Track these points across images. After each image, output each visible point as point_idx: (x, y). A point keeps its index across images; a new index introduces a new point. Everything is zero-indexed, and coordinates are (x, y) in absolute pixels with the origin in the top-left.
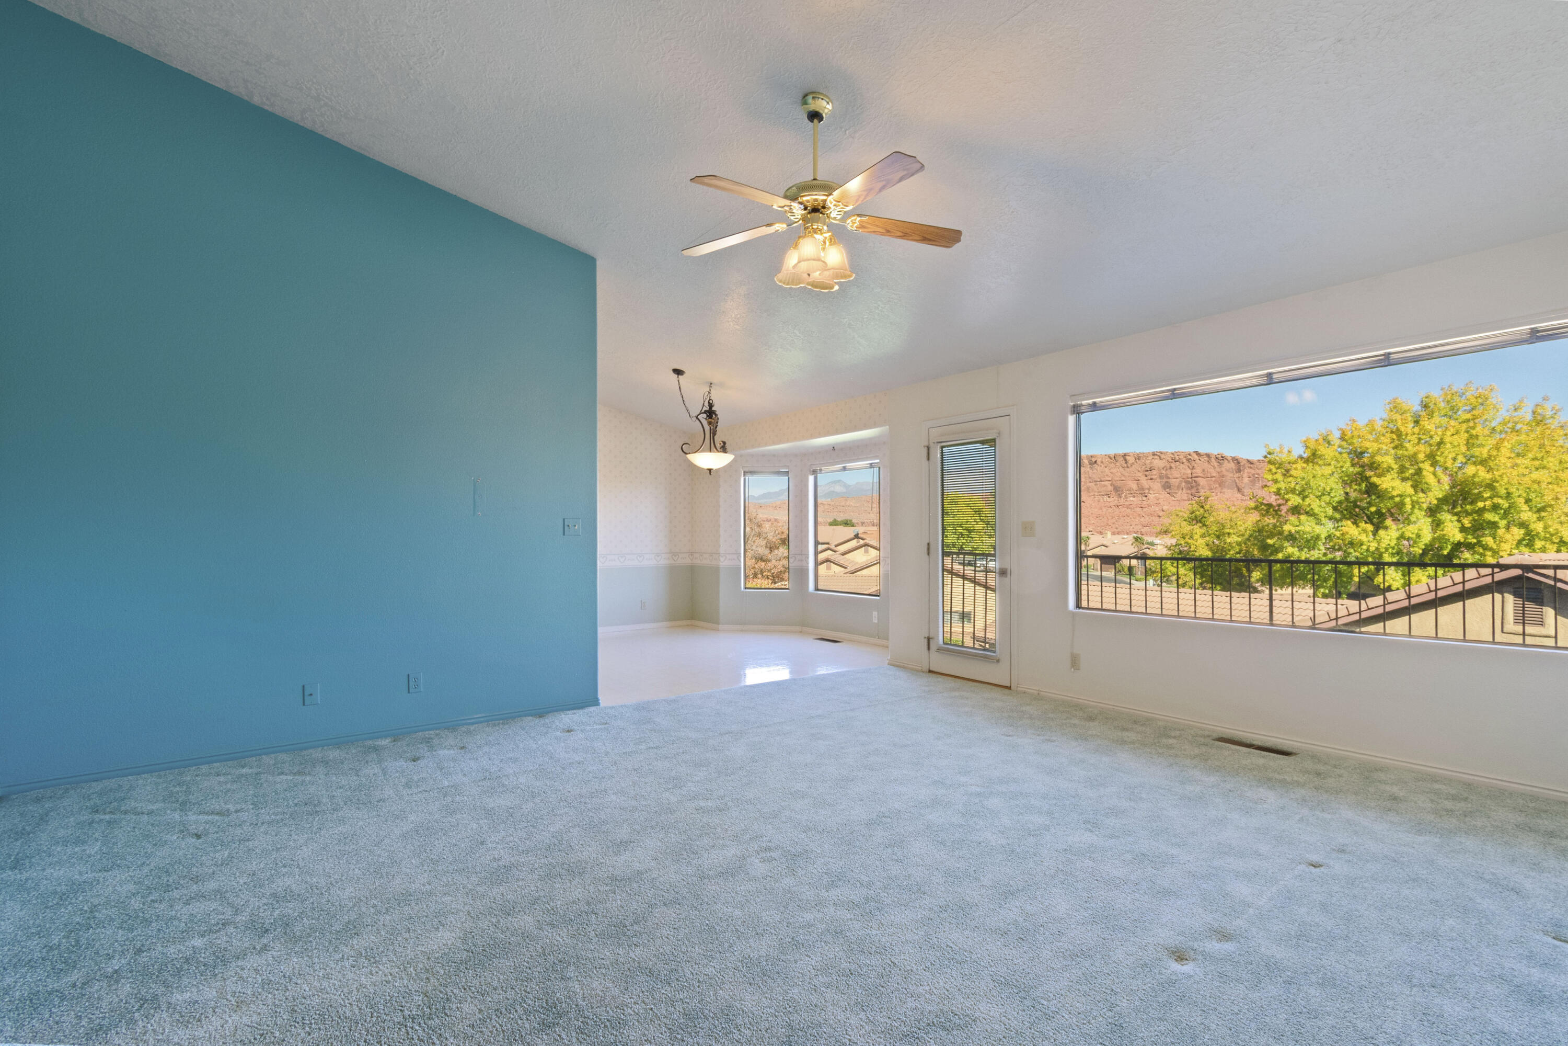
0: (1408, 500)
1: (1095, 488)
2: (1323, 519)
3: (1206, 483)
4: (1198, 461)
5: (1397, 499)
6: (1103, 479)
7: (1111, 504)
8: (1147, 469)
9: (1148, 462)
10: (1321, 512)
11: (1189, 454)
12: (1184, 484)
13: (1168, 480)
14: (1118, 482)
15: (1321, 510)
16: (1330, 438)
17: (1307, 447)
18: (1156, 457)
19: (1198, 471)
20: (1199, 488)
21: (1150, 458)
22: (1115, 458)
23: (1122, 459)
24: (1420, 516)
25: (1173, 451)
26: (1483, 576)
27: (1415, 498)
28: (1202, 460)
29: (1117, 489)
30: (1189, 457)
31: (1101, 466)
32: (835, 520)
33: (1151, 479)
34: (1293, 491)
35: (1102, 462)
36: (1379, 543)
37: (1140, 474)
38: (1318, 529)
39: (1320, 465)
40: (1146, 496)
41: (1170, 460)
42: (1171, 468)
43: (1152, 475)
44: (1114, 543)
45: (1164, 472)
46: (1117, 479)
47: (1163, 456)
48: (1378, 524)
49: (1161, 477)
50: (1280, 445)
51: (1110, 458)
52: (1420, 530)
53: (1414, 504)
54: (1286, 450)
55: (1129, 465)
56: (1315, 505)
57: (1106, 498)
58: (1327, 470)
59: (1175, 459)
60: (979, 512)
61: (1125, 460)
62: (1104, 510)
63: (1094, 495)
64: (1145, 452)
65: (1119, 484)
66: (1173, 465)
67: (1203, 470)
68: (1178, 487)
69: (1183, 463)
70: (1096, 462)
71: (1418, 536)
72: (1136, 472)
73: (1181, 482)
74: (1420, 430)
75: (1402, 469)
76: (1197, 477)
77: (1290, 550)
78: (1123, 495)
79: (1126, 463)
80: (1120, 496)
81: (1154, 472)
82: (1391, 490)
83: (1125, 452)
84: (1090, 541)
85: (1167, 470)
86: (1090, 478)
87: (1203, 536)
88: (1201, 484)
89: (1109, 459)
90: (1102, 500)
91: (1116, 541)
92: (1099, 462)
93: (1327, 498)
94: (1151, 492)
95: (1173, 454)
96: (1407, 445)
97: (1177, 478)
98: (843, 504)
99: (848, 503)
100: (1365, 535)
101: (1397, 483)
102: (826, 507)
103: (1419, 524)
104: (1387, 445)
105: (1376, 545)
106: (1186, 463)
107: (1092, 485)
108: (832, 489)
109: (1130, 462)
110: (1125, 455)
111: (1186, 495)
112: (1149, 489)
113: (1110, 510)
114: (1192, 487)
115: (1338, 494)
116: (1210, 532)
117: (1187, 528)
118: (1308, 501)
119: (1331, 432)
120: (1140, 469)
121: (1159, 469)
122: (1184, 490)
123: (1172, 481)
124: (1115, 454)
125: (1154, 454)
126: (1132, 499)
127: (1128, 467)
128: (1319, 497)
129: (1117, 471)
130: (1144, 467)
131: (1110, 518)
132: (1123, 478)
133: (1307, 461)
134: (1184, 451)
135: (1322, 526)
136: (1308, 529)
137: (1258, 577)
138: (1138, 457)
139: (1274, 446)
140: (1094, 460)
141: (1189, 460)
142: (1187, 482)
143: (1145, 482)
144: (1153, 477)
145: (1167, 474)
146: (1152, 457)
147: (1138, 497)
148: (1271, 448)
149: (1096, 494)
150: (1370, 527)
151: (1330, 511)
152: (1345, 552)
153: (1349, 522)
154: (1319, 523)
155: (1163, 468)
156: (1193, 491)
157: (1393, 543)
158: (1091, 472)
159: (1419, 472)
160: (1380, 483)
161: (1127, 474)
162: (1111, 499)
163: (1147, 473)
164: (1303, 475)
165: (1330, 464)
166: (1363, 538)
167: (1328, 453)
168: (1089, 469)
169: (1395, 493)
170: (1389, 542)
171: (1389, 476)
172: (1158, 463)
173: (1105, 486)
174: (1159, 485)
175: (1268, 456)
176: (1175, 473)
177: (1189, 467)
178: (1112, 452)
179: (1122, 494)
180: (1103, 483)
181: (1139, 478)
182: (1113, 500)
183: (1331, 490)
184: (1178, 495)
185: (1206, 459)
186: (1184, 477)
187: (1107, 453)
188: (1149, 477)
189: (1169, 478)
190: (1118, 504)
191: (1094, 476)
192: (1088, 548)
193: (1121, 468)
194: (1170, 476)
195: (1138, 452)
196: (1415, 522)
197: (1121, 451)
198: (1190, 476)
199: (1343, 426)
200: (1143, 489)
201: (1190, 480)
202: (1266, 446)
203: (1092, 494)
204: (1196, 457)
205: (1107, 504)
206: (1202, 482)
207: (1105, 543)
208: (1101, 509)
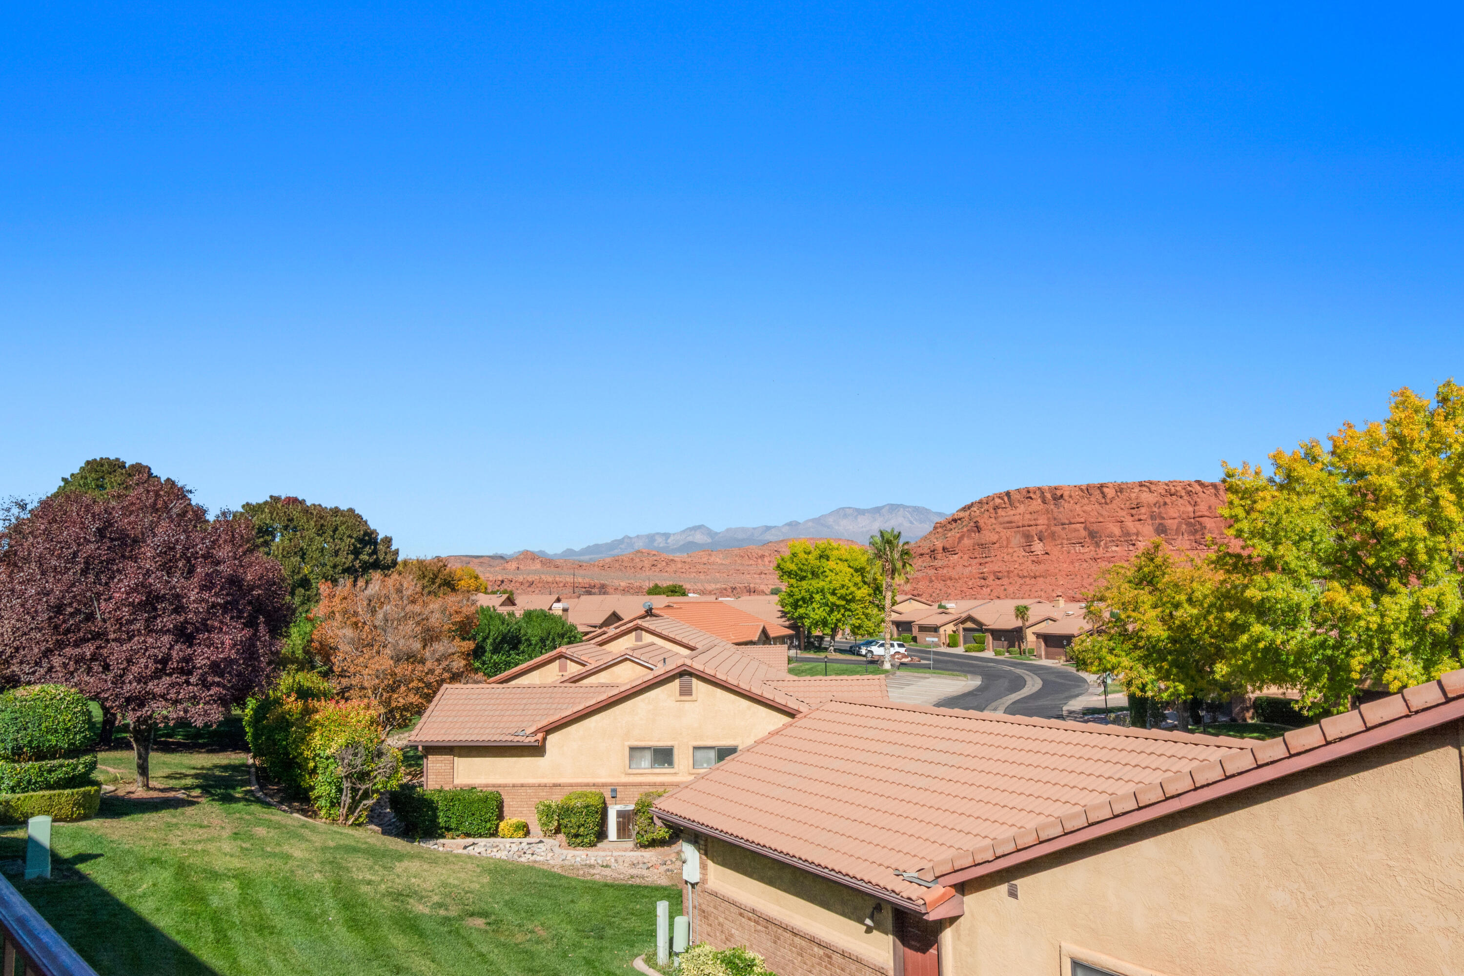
0: (1420, 546)
1: (1063, 534)
2: (1304, 578)
3: (1214, 525)
4: (1201, 494)
5: (1404, 545)
6: (1073, 521)
7: (1086, 556)
8: (1133, 506)
9: (1133, 496)
10: (1301, 567)
11: (1189, 485)
12: (1184, 526)
13: (1163, 521)
14: (1095, 525)
15: (1299, 563)
16: (1317, 451)
17: (1279, 467)
18: (1144, 489)
19: (1202, 508)
20: (1206, 532)
21: (1136, 490)
22: (1087, 490)
23: (1099, 492)
24: (1440, 573)
25: (1167, 481)
26: (1417, 712)
27: (1430, 544)
28: (1208, 492)
29: (1092, 535)
30: (1190, 489)
31: (1069, 502)
32: (656, 586)
33: (1140, 520)
34: (1262, 535)
35: (1071, 496)
36: (1382, 616)
37: (1123, 513)
38: (1297, 595)
39: (1298, 494)
40: (1134, 545)
41: (1163, 492)
42: (1165, 504)
43: (1140, 514)
44: (1068, 615)
45: (1156, 510)
46: (1093, 520)
47: (1153, 488)
48: (1380, 588)
49: (1153, 517)
50: (1244, 463)
51: (1082, 490)
52: (1443, 594)
53: (1431, 552)
54: (1251, 471)
55: (1108, 501)
56: (1288, 553)
57: (1078, 548)
58: (1309, 502)
59: (1171, 491)
60: (860, 571)
61: (1103, 493)
62: (1077, 564)
63: (1062, 544)
64: (1129, 481)
65: (1095, 527)
66: (1168, 500)
67: (1210, 507)
68: (1178, 531)
69: (1181, 497)
70: (1062, 496)
71: (1439, 604)
72: (1119, 510)
73: (1180, 523)
74: (1433, 435)
75: (1412, 498)
76: (1202, 517)
77: (1257, 629)
78: (1102, 543)
79: (1104, 497)
80: (1097, 545)
81: (1143, 510)
82: (1392, 530)
83: (1101, 482)
84: (1029, 613)
85: (1160, 507)
86: (1055, 519)
87: (1155, 607)
88: (1208, 526)
89: (1080, 492)
90: (1073, 551)
91: (1071, 613)
92: (1066, 497)
93: (1308, 545)
94: (1140, 539)
95: (1167, 484)
96: (1414, 457)
97: (1174, 518)
98: (704, 560)
99: (712, 559)
100: (1359, 604)
101: (1401, 519)
102: (680, 566)
103: (1441, 584)
104: (1389, 461)
105: (1379, 621)
106: (1185, 498)
107: (1058, 529)
108: (690, 539)
109: (1109, 496)
110: (1101, 487)
111: (1188, 542)
112: (1137, 534)
113: (1085, 565)
114: (1196, 531)
115: (1327, 541)
116: (1164, 599)
117: (1130, 594)
118: (1281, 550)
119: (1318, 442)
120: (1123, 506)
121: (1149, 506)
122: (1186, 535)
123: (1168, 523)
124: (1088, 485)
125: (1141, 485)
126: (1114, 548)
127: (1106, 503)
128: (1296, 543)
129: (1091, 509)
130: (1128, 503)
131: (1085, 576)
132: (1101, 519)
133: (1281, 488)
134: (1182, 480)
135: (1304, 590)
136: (1280, 594)
137: (1224, 673)
138: (1120, 489)
139: (1235, 465)
140: (1059, 493)
141: (1189, 493)
142: (1188, 524)
143: (1130, 524)
144: (1142, 517)
145: (1160, 513)
146: (1139, 488)
147: (1122, 546)
148: (1231, 466)
149: (1065, 542)
150: (1365, 591)
151: (1314, 565)
152: (1340, 629)
153: (1336, 584)
154: (1298, 584)
155: (1155, 505)
156: (1198, 537)
157: (1404, 616)
158: (1055, 510)
159: (1435, 501)
160: (1377, 519)
161: (1105, 513)
162: (1087, 550)
163: (1133, 512)
164: (1273, 508)
165: (1313, 492)
166: (1358, 608)
167: (1310, 473)
168: (1052, 507)
169: (1398, 535)
170: (1397, 615)
171: (1390, 509)
172: (1147, 497)
173: (1076, 530)
174: (1151, 528)
175: (1228, 479)
176: (1172, 512)
177: (1189, 502)
178: (1084, 482)
179: (1101, 541)
180: (1073, 526)
181: (1123, 519)
182: (1089, 551)
183: (1314, 531)
184: (1179, 541)
185: (1213, 491)
186: (1184, 516)
187: (1078, 483)
188: (1136, 517)
189: (1163, 518)
190: (1096, 557)
191: (1060, 516)
192: (1027, 624)
193: (1097, 506)
194: (1165, 516)
195: (1119, 481)
196: (1435, 583)
197: (1096, 481)
198: (1192, 515)
199: (1335, 434)
200: (1128, 534)
201: (1192, 520)
202: (1224, 464)
203: (1058, 542)
204: (1199, 488)
205: (1081, 556)
206: (1208, 523)
207: (1054, 615)
208: (1072, 563)
